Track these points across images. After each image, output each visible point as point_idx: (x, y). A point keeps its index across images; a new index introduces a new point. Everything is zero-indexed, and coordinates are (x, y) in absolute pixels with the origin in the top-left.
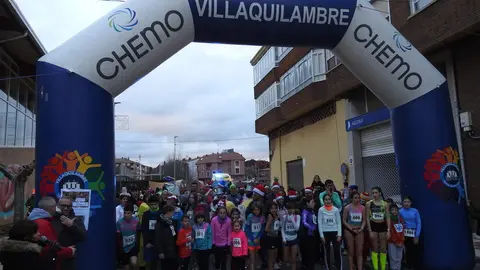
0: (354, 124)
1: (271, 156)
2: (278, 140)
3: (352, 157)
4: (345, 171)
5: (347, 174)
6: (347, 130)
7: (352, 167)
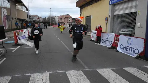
0: (113, 2)
1: (80, 15)
2: (83, 9)
3: (110, 15)
4: (107, 19)
5: (107, 21)
6: (110, 4)
7: (109, 18)
